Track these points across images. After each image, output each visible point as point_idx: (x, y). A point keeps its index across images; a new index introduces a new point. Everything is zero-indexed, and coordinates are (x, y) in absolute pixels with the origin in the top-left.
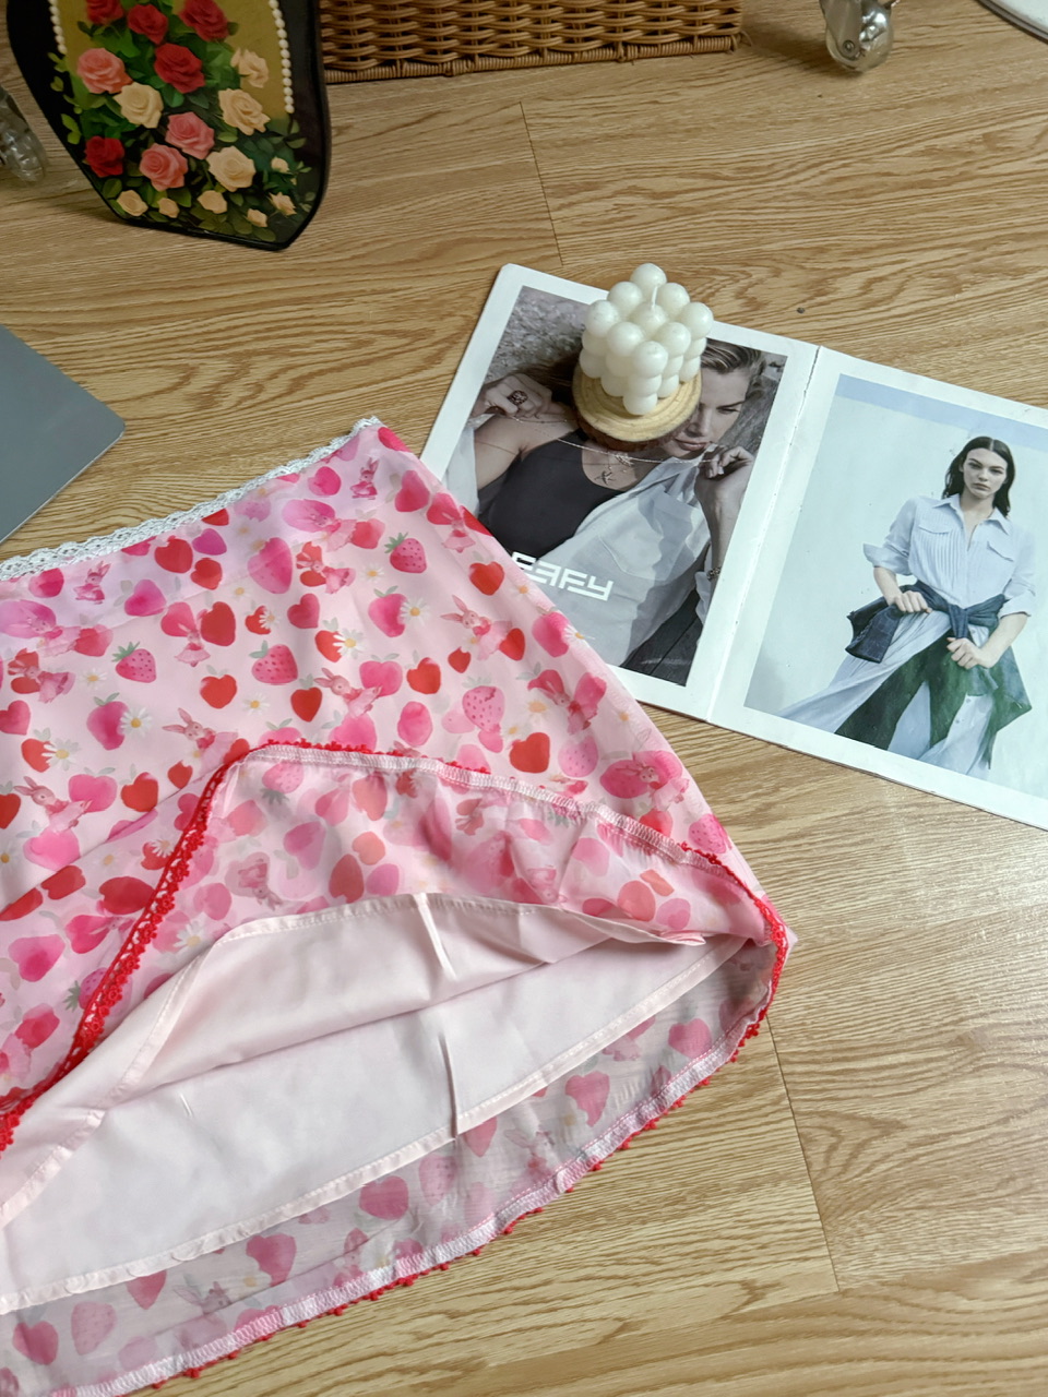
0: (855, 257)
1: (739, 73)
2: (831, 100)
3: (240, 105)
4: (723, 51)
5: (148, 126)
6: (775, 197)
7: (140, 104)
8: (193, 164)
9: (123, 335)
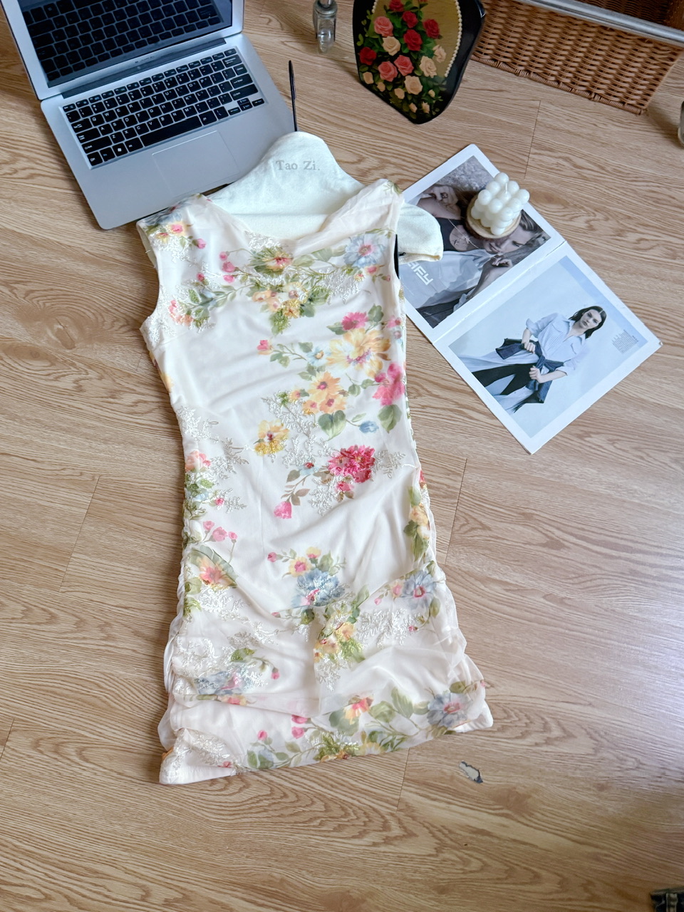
0: (642, 227)
1: (637, 127)
2: (668, 155)
3: (428, 65)
4: (635, 114)
5: (390, 54)
6: (623, 188)
7: (391, 45)
8: (399, 76)
9: (342, 132)
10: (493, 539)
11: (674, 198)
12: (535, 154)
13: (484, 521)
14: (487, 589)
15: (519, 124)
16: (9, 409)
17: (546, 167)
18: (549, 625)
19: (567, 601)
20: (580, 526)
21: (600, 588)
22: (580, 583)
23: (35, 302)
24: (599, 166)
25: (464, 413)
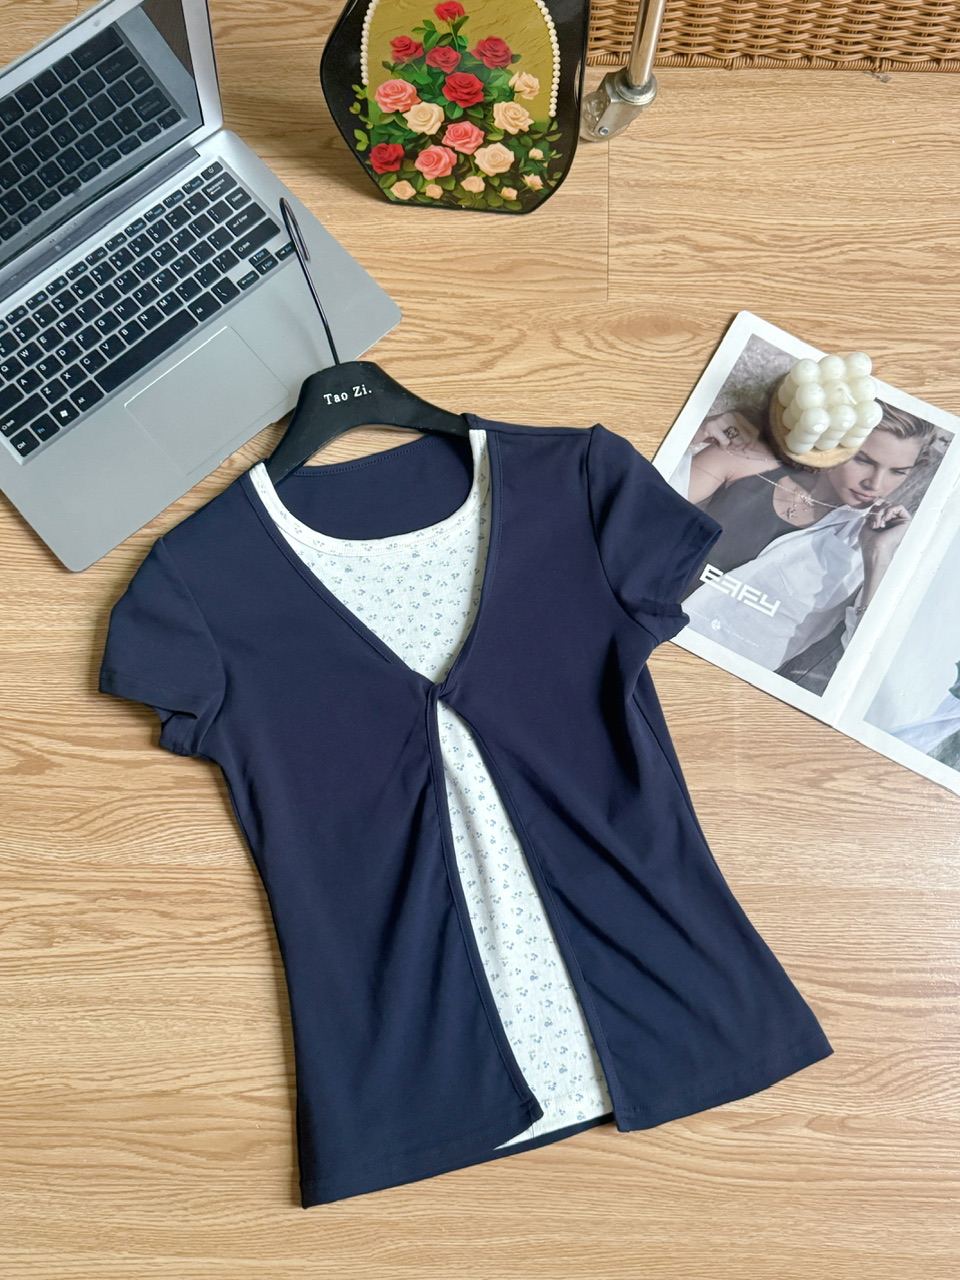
11: (897, 264)
12: (619, 245)
17: (644, 266)
18: (830, 1179)
19: (852, 1123)
20: (849, 965)
21: (910, 1078)
22: (869, 1079)
24: (744, 238)
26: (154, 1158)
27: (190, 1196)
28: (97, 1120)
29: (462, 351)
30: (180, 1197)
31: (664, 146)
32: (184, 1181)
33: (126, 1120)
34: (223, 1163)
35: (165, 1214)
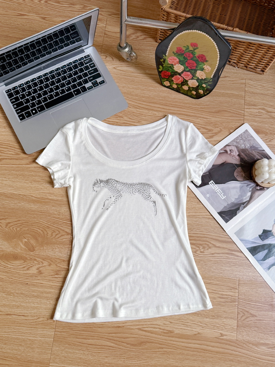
10: (258, 321)
12: (247, 109)
13: (252, 312)
14: (259, 349)
15: (237, 93)
16: (7, 289)
17: (253, 115)
23: (12, 229)
25: (234, 254)
26: (116, 344)
27: (125, 355)
28: (101, 333)
29: (204, 133)
30: (123, 355)
31: (260, 84)
32: (124, 351)
33: (109, 333)
34: (135, 347)
35: (118, 360)
